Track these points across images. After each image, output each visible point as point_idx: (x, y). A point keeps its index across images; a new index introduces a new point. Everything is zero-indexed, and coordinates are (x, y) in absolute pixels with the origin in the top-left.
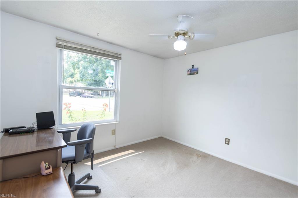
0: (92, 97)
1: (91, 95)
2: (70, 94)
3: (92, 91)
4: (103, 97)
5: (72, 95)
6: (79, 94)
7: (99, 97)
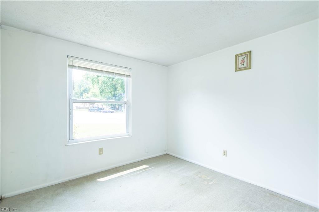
0: (112, 112)
1: (111, 110)
2: (89, 109)
3: (111, 106)
4: (123, 112)
5: (91, 110)
6: (99, 109)
7: (119, 112)
